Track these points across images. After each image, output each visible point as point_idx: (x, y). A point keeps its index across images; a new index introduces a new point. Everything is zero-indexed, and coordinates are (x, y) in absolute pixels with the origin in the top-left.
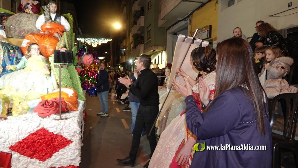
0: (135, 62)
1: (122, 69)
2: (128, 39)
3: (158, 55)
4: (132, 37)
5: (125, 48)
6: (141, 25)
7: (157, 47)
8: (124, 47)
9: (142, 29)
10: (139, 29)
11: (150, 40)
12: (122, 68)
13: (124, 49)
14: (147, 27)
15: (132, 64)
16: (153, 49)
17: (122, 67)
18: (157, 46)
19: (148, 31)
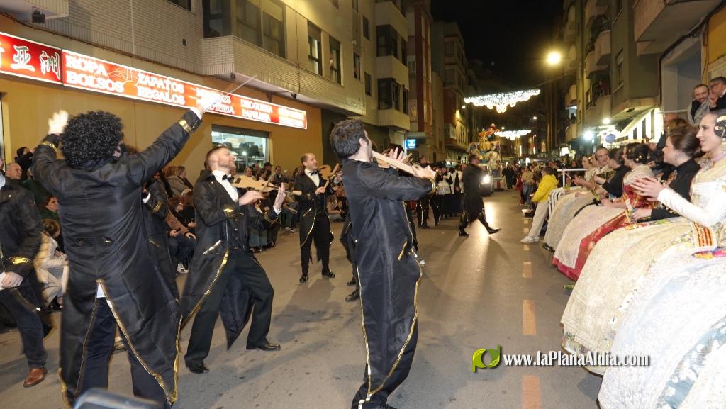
0: (600, 137)
1: (573, 154)
2: (581, 82)
3: (643, 119)
4: (588, 78)
5: (576, 105)
6: (603, 53)
7: (638, 100)
8: (574, 102)
9: (605, 60)
10: (600, 60)
11: (622, 87)
12: (574, 152)
13: (575, 108)
14: (616, 57)
15: (593, 142)
16: (627, 107)
17: (572, 149)
18: (639, 98)
19: (619, 63)
